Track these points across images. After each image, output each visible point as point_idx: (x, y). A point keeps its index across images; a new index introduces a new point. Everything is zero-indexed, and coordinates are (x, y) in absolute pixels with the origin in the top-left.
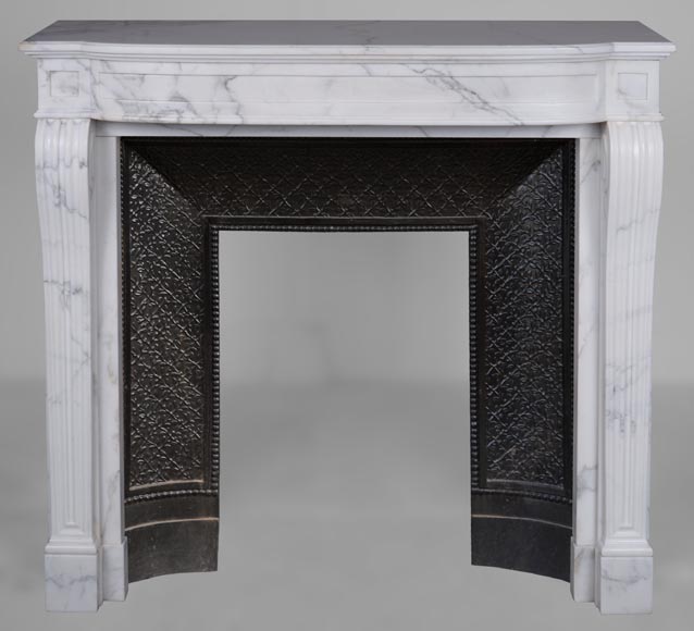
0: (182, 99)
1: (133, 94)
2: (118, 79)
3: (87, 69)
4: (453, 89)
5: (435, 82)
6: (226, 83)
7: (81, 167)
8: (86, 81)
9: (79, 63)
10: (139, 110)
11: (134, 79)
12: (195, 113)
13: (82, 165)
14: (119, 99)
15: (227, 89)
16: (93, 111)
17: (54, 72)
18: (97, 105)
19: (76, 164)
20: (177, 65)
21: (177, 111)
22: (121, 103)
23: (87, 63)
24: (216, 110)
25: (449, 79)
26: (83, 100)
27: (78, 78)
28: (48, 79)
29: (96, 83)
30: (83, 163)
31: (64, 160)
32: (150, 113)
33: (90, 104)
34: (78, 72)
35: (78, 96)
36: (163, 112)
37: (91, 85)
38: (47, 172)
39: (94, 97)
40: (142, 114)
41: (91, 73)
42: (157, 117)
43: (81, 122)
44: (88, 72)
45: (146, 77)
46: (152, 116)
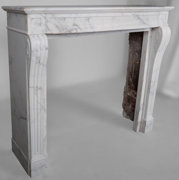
0: (76, 25)
1: (61, 25)
2: (56, 20)
3: (44, 17)
4: (138, 19)
5: (135, 18)
6: (88, 20)
7: (46, 50)
8: (43, 21)
9: (41, 15)
10: (64, 30)
11: (62, 20)
12: (80, 29)
13: (46, 49)
14: (57, 27)
15: (89, 21)
16: (46, 31)
17: (32, 19)
18: (48, 29)
19: (44, 49)
20: (76, 14)
21: (75, 29)
22: (58, 28)
23: (44, 15)
24: (86, 28)
25: (138, 16)
26: (43, 27)
27: (41, 20)
28: (31, 21)
29: (48, 22)
30: (47, 49)
31: (40, 48)
32: (67, 30)
33: (45, 29)
34: (41, 18)
35: (41, 26)
36: (72, 30)
37: (45, 22)
38: (35, 53)
39: (47, 26)
40: (65, 31)
41: (45, 18)
42: (70, 31)
43: (43, 35)
44: (44, 18)
45: (66, 19)
46: (68, 31)
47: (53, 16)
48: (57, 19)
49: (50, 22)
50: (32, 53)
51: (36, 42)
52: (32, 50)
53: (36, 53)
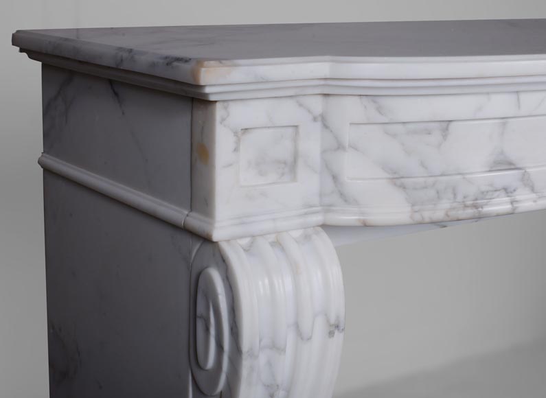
0: (510, 166)
1: (423, 165)
2: (393, 135)
3: (315, 119)
7: (331, 334)
8: (312, 144)
9: (301, 105)
10: (439, 197)
11: (428, 133)
13: (333, 328)
14: (397, 179)
16: (328, 208)
17: (246, 130)
18: (342, 195)
21: (506, 189)
23: (317, 105)
26: (308, 184)
27: (295, 140)
28: (236, 150)
29: (340, 147)
30: (337, 327)
31: (297, 326)
32: (460, 198)
33: (321, 195)
34: (296, 127)
35: (294, 179)
36: (483, 194)
37: (324, 152)
38: (262, 359)
39: (335, 178)
40: (445, 205)
41: (323, 121)
42: (475, 206)
43: (307, 238)
44: (319, 125)
45: (453, 124)
46: (466, 206)
47: (379, 110)
48: (400, 128)
49: (355, 148)
50: (246, 365)
51: (272, 285)
52: (245, 345)
53: (270, 364)
